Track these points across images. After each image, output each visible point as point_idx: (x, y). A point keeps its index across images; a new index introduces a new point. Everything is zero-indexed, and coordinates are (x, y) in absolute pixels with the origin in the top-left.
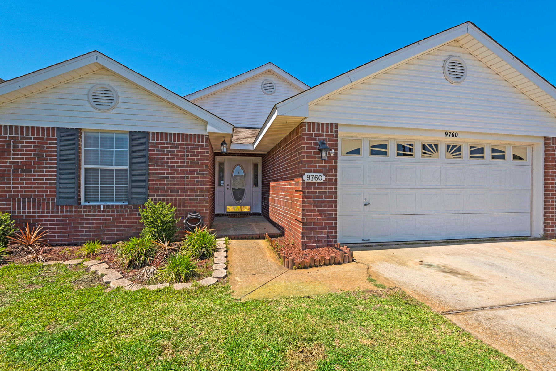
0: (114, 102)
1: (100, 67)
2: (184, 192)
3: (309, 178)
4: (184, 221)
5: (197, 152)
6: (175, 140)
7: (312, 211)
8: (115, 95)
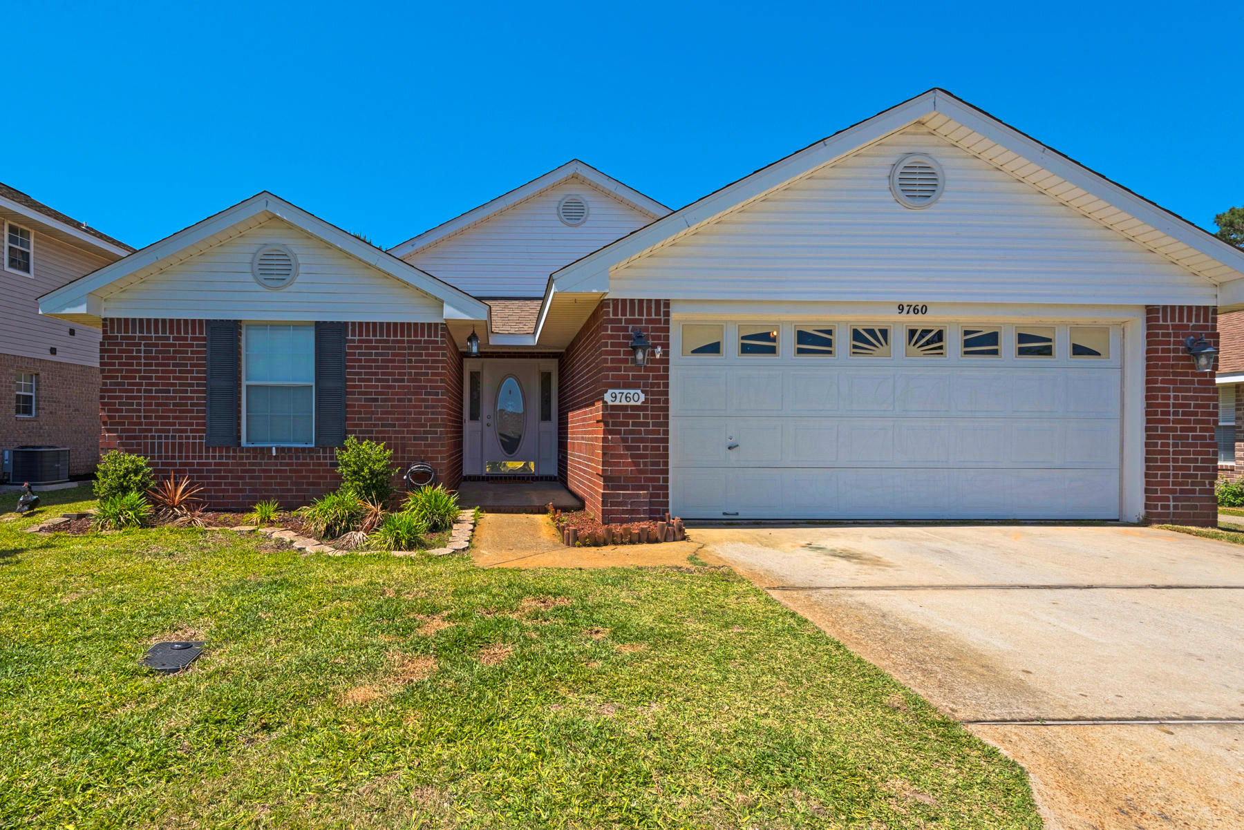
0: (292, 273)
1: (270, 216)
2: (405, 426)
3: (616, 397)
4: (405, 477)
5: (427, 355)
6: (388, 335)
7: (621, 456)
8: (293, 262)
